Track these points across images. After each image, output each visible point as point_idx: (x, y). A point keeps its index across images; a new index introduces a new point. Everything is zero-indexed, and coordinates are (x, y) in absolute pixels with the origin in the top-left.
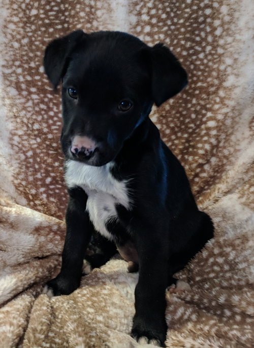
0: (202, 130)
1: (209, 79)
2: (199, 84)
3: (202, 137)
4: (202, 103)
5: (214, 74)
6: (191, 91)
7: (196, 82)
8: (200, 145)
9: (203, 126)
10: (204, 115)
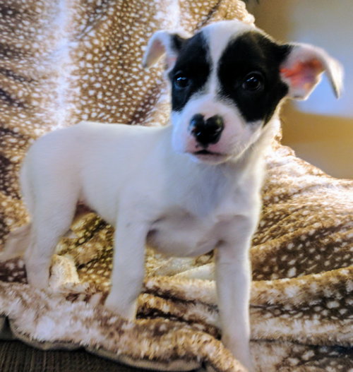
0: (136, 52)
1: (141, 12)
2: (133, 15)
3: (136, 58)
4: (134, 29)
5: (146, 8)
6: (125, 18)
7: (130, 12)
8: (134, 65)
9: (137, 49)
10: (138, 39)
